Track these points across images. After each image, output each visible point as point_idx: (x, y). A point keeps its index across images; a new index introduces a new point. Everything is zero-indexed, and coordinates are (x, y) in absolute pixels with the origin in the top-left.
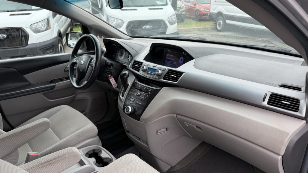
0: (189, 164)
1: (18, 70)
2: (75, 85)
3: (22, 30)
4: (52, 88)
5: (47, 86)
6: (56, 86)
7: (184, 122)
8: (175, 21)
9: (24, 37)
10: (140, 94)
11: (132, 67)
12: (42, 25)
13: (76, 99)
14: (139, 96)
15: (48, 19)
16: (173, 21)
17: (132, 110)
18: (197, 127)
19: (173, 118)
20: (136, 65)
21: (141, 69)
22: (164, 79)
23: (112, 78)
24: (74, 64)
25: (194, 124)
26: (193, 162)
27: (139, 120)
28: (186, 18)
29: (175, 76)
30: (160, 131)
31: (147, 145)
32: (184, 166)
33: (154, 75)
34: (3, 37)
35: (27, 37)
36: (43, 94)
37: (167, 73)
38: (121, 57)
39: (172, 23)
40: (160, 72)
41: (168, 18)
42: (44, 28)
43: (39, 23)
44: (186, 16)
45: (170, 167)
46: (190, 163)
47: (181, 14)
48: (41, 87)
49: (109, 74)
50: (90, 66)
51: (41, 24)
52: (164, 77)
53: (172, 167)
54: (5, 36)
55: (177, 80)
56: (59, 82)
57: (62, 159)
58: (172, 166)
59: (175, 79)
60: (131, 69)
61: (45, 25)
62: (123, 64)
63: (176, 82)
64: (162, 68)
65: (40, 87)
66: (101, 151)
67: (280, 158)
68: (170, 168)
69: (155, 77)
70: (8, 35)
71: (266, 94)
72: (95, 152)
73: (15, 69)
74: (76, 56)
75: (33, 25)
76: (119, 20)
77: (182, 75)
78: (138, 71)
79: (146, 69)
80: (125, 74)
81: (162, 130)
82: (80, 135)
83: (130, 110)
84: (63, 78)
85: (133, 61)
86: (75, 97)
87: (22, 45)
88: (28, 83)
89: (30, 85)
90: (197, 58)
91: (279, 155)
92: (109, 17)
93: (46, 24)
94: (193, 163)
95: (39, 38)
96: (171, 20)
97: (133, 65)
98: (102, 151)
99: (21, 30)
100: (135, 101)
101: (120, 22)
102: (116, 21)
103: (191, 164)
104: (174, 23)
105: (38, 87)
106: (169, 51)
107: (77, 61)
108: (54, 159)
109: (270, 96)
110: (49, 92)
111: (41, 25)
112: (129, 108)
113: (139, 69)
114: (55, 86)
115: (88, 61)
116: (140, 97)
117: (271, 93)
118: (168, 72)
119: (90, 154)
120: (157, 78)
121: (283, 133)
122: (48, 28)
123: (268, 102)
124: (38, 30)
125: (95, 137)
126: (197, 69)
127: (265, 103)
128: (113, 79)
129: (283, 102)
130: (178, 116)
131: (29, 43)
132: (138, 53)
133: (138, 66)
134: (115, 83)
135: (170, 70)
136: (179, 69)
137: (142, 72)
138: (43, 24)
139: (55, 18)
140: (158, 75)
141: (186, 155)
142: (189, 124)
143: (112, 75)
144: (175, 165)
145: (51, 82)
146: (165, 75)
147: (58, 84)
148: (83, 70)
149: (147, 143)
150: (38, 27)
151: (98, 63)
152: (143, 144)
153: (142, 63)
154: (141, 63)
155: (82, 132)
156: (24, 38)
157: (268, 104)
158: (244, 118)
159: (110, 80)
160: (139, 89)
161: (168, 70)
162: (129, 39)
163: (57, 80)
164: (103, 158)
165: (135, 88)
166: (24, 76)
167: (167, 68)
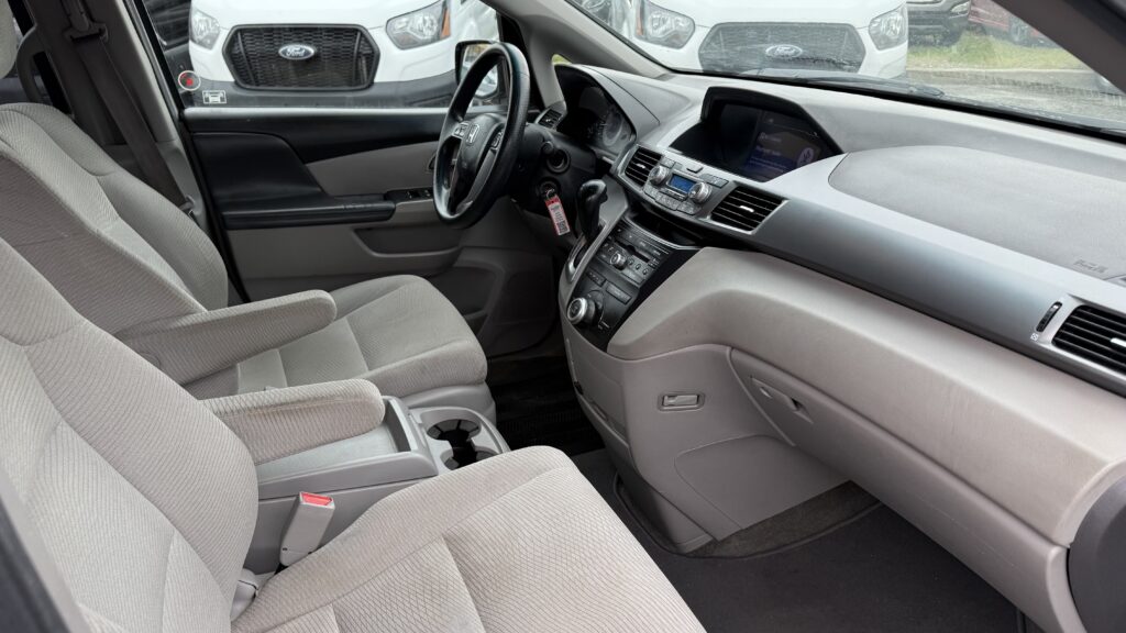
0: (778, 548)
1: (291, 146)
2: (443, 210)
3: (362, 35)
4: (386, 215)
5: (369, 205)
6: (397, 211)
7: (755, 380)
8: (900, 36)
9: (367, 58)
10: (626, 263)
11: (628, 170)
12: (425, 22)
13: (456, 264)
14: (621, 267)
15: (444, 6)
16: (895, 32)
17: (588, 311)
18: (796, 403)
19: (719, 358)
20: (639, 165)
21: (649, 178)
22: (715, 218)
23: (556, 200)
24: (453, 143)
25: (785, 389)
26: (796, 542)
27: (604, 349)
28: (968, 29)
29: (752, 210)
30: (672, 401)
31: (627, 441)
32: (759, 549)
33: (685, 199)
34: (307, 53)
35: (373, 58)
36: (357, 231)
37: (727, 199)
38: (610, 137)
39: (883, 42)
40: (705, 191)
41: (873, 21)
42: (429, 34)
43: (416, 16)
44: (970, 23)
45: (710, 539)
46: (785, 545)
47: (949, 12)
48: (351, 206)
49: (549, 187)
50: (489, 152)
51: (421, 18)
52: (716, 210)
53: (714, 543)
54: (312, 51)
55: (755, 225)
56: (409, 199)
57: (322, 407)
58: (715, 539)
59: (748, 221)
60: (622, 176)
61: (432, 24)
62: (605, 158)
63: (749, 233)
64: (714, 178)
65: (348, 207)
66: (477, 429)
67: (1054, 554)
68: (709, 544)
69: (683, 211)
70: (319, 50)
71: (1059, 304)
72: (462, 427)
73: (286, 141)
74: (463, 117)
75: (398, 21)
76: (680, 18)
77: (776, 207)
78: (642, 184)
79: (665, 179)
80: (595, 188)
81: (680, 399)
82: (424, 367)
83: (582, 312)
84: (423, 190)
85: (634, 149)
86: (454, 257)
87: (357, 85)
88: (319, 189)
89: (322, 197)
90: (853, 150)
91: (1052, 542)
92: (647, 8)
93: (435, 22)
94: (796, 545)
95: (409, 66)
96: (883, 27)
97: (630, 163)
98: (483, 428)
99: (359, 34)
100: (605, 284)
101: (683, 24)
102: (669, 22)
103: (788, 548)
104: (898, 42)
105: (343, 207)
106: (771, 121)
107: (462, 134)
108: (299, 401)
109: (1075, 312)
110: (372, 226)
111: (421, 21)
112: (579, 302)
113: (646, 179)
114: (393, 210)
115: (486, 133)
116: (626, 271)
117: (1081, 304)
118: (733, 193)
119: (445, 429)
120: (691, 211)
121: (1081, 461)
122: (443, 35)
123: (1058, 334)
124: (410, 39)
125: (475, 383)
126: (837, 192)
127: (1045, 340)
128: (558, 204)
129: (1115, 341)
130: (737, 356)
131: (378, 79)
132: (659, 124)
133: (643, 167)
134: (564, 219)
135: (741, 187)
136: (772, 186)
137: (650, 187)
138: (427, 18)
139: (469, 3)
140: (698, 202)
141: (776, 513)
142: (771, 389)
143: (559, 192)
144: (725, 536)
145: (387, 197)
146: (722, 204)
147: (404, 207)
148: (470, 164)
149: (624, 432)
150: (411, 28)
151: (509, 143)
152: (616, 435)
153: (658, 157)
154: (653, 158)
155: (435, 361)
156: (364, 62)
157: (1056, 342)
158: (951, 385)
159: (550, 207)
160: (627, 244)
161: (734, 187)
162: (661, 78)
163: (404, 192)
164: (477, 449)
165: (616, 241)
166: (307, 165)
167: (731, 178)
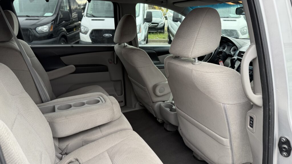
1: (156, 52)
8: (246, 32)
15: (140, 25)
16: (245, 32)
39: (243, 34)
41: (241, 29)
49: (218, 59)
85: (238, 51)
88: (159, 62)
96: (242, 31)
97: (238, 54)
104: (246, 34)
128: (222, 62)
132: (242, 47)
139: (144, 25)
159: (220, 63)
166: (158, 57)
